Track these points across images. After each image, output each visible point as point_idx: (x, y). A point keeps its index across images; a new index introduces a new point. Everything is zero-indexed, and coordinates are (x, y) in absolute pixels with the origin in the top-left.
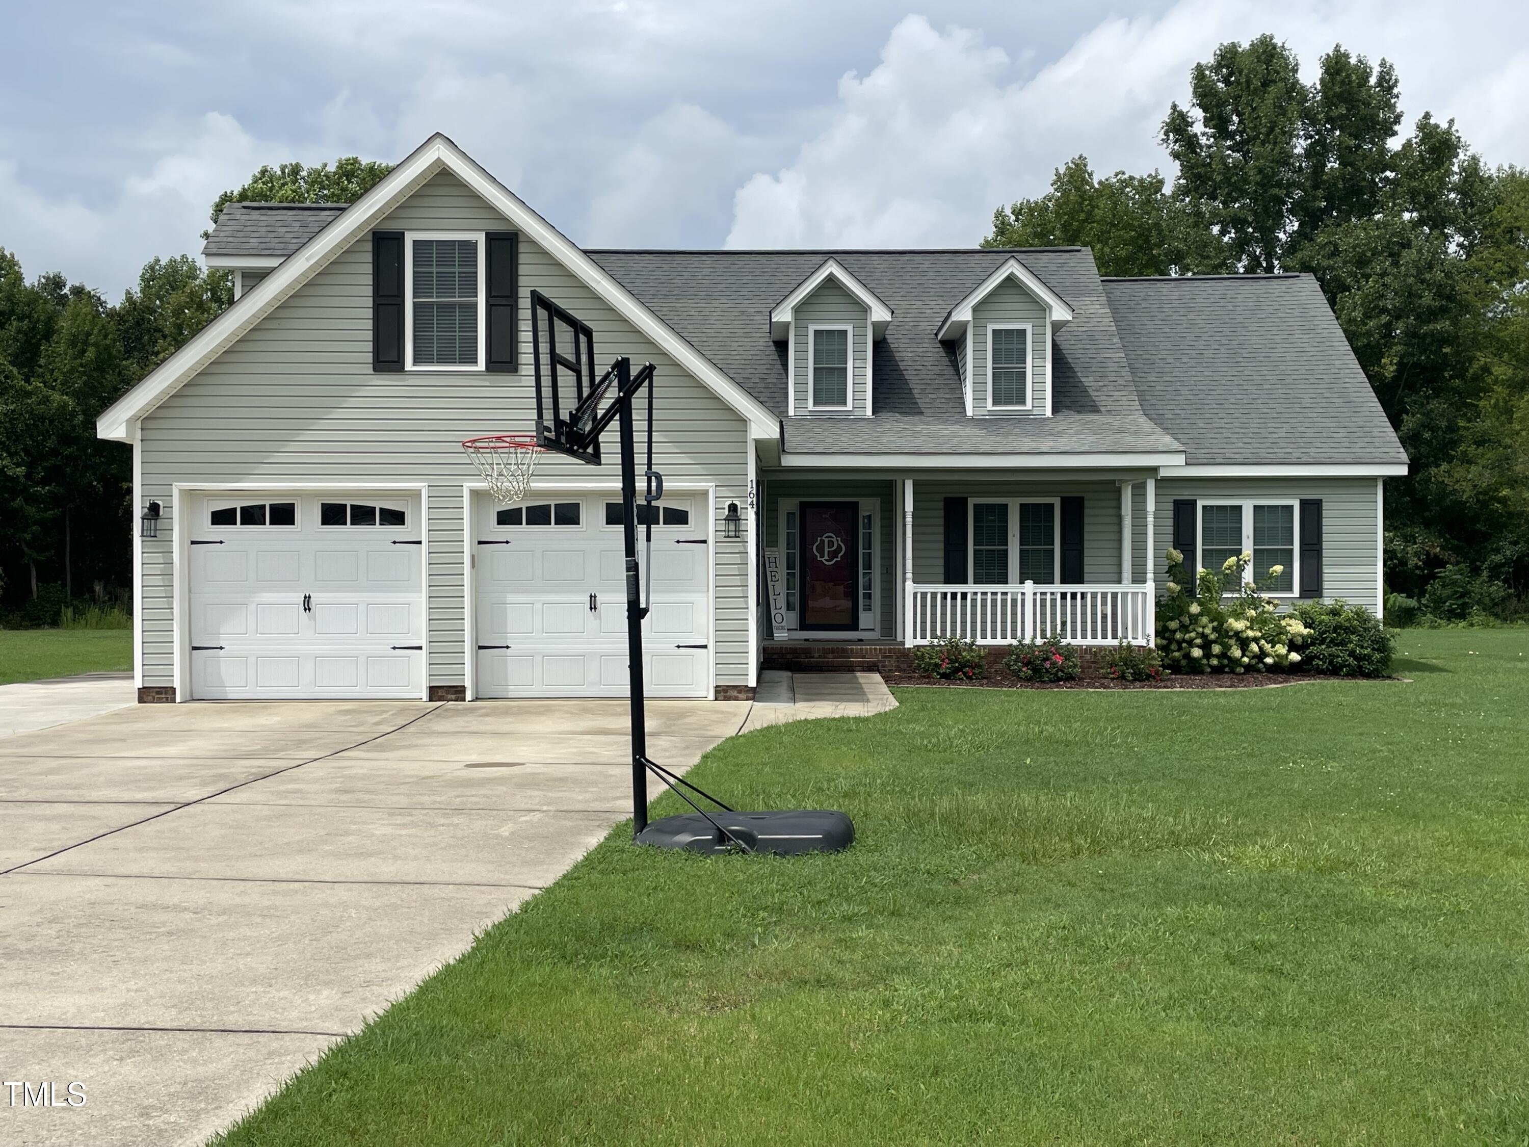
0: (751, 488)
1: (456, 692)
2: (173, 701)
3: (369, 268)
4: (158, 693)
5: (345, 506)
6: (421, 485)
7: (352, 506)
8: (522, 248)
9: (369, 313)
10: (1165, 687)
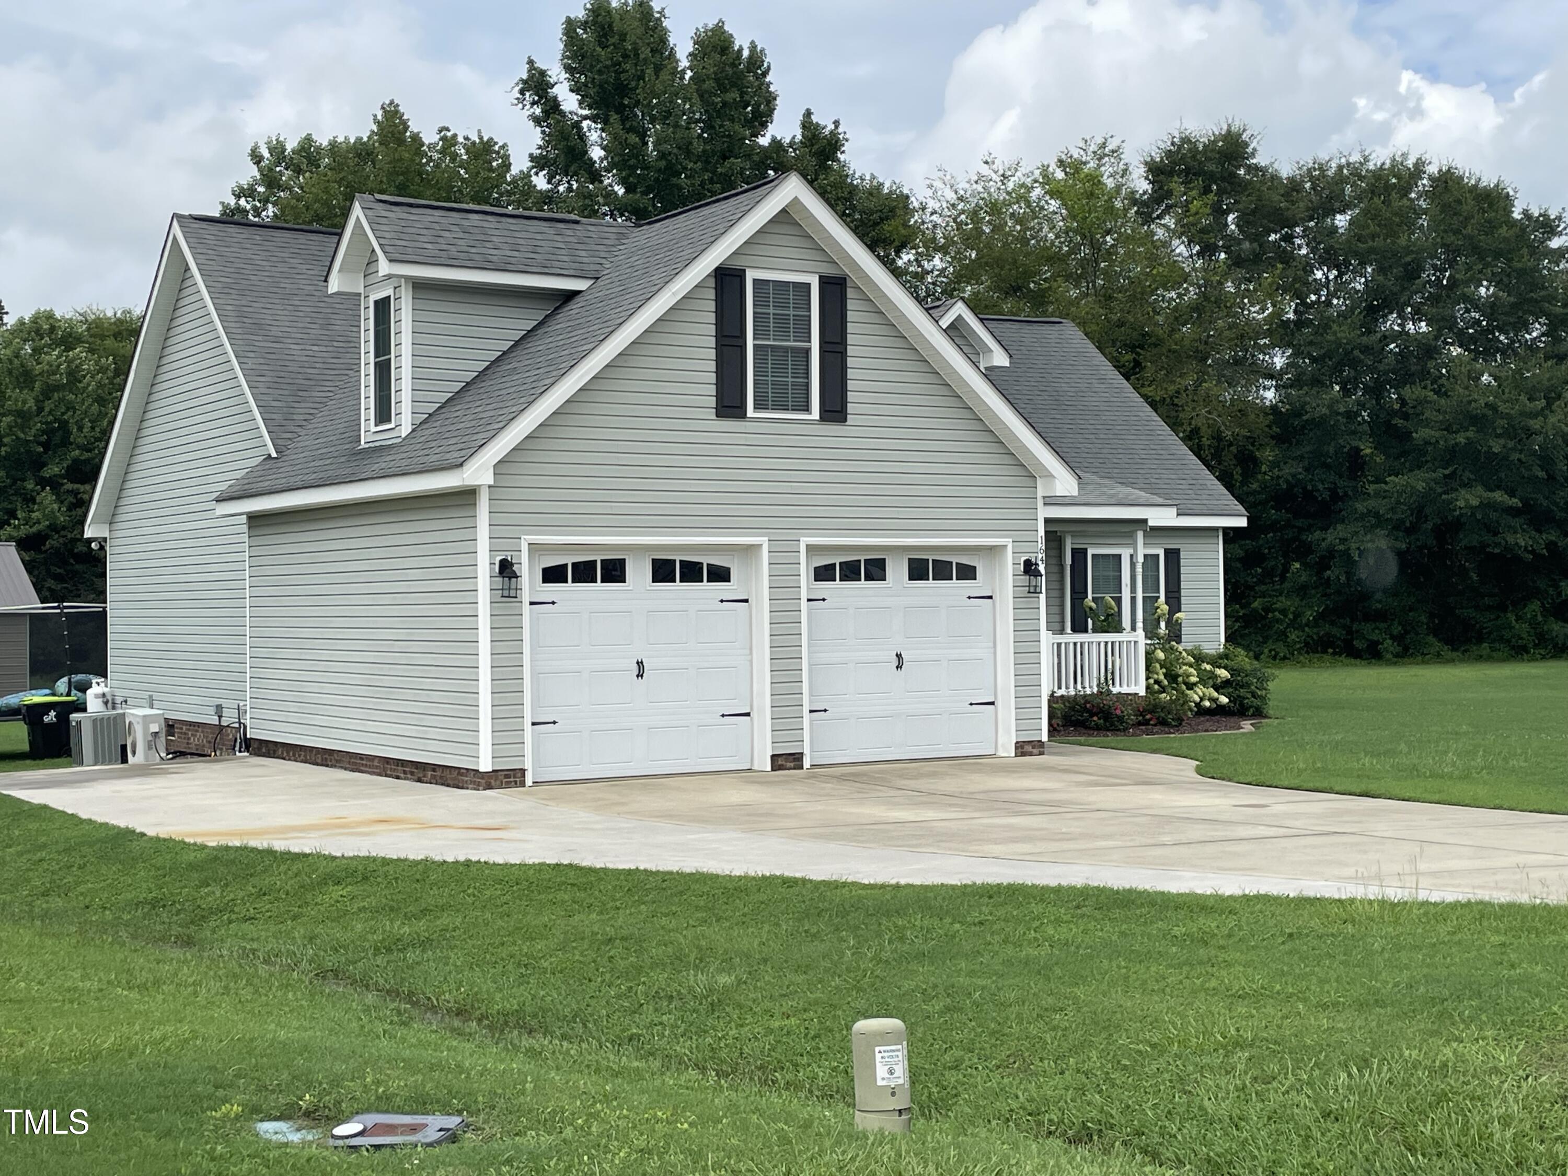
0: (1041, 545)
1: (795, 760)
2: (523, 784)
3: (712, 306)
4: (507, 776)
5: (675, 561)
6: (763, 540)
7: (681, 561)
8: (850, 293)
9: (712, 354)
10: (1207, 731)
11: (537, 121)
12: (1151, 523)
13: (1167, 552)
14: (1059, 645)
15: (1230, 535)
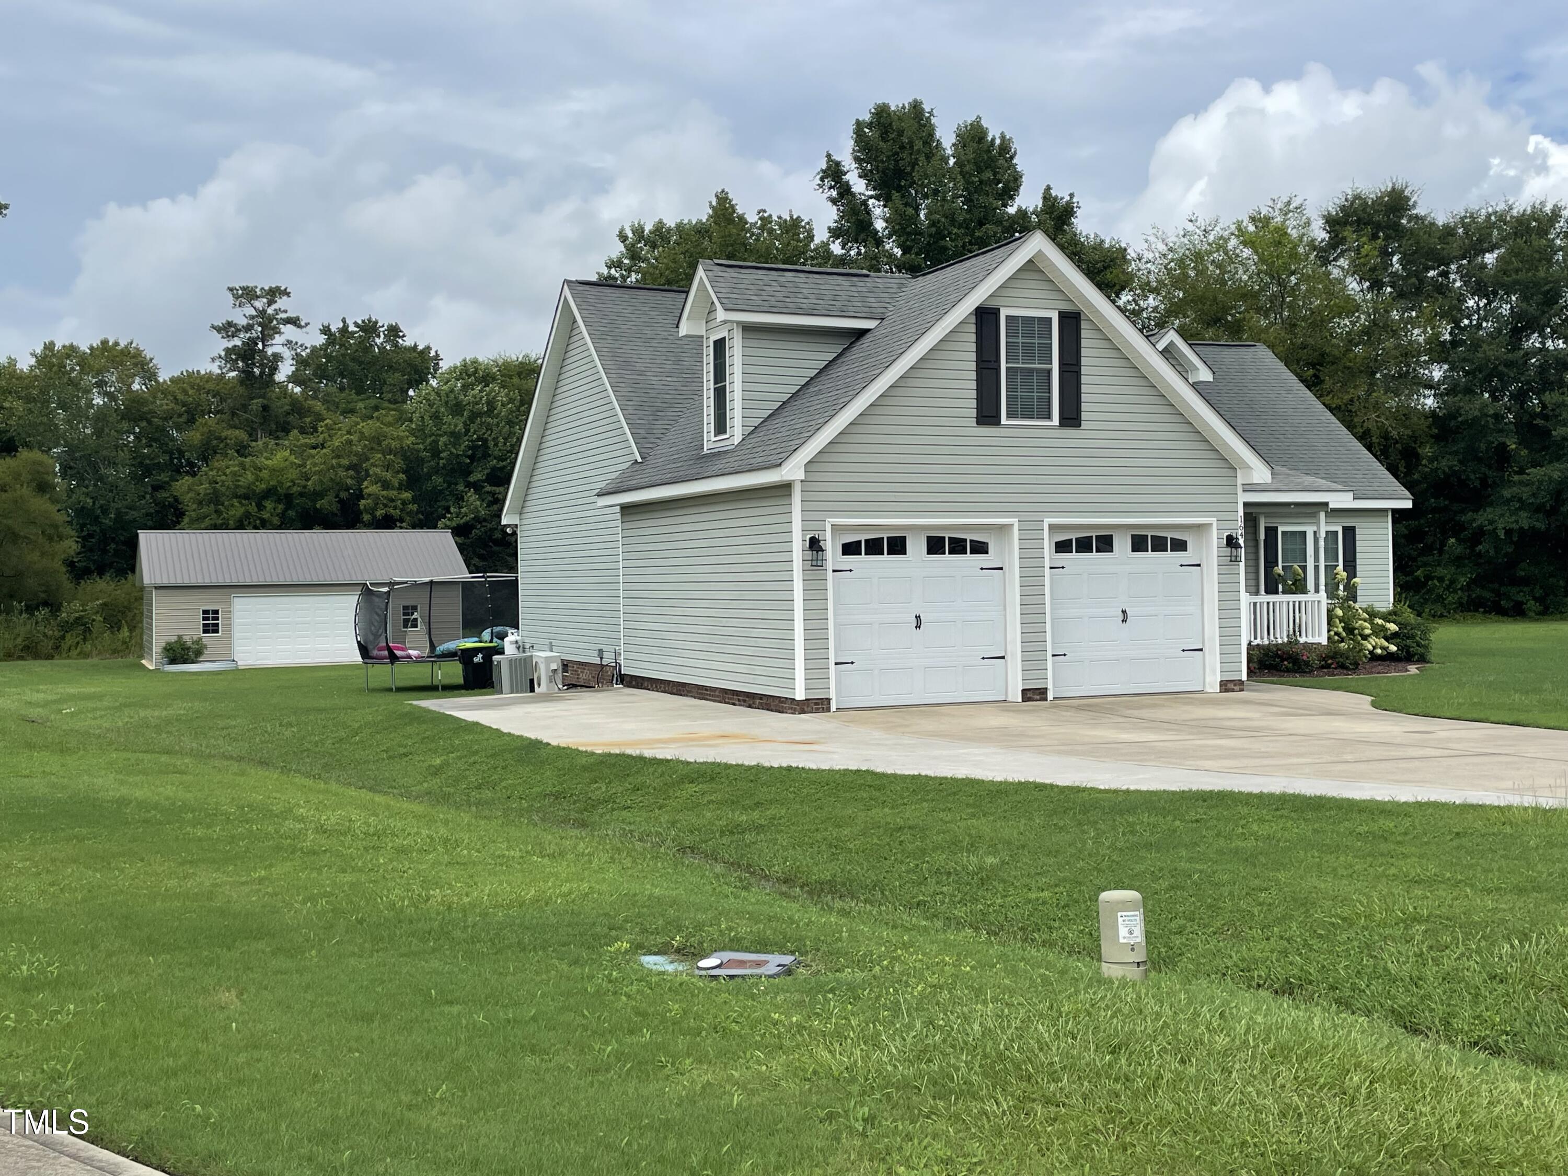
0: (1241, 523)
1: (1040, 694)
2: (828, 710)
3: (973, 338)
4: (816, 704)
5: (944, 538)
6: (1014, 521)
7: (950, 538)
8: (1084, 325)
9: (973, 375)
10: (1378, 673)
11: (834, 201)
12: (1331, 506)
13: (1344, 528)
14: (1255, 604)
15: (1398, 515)
